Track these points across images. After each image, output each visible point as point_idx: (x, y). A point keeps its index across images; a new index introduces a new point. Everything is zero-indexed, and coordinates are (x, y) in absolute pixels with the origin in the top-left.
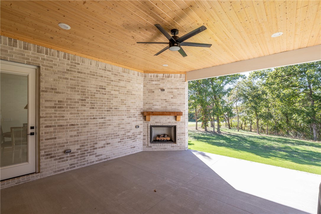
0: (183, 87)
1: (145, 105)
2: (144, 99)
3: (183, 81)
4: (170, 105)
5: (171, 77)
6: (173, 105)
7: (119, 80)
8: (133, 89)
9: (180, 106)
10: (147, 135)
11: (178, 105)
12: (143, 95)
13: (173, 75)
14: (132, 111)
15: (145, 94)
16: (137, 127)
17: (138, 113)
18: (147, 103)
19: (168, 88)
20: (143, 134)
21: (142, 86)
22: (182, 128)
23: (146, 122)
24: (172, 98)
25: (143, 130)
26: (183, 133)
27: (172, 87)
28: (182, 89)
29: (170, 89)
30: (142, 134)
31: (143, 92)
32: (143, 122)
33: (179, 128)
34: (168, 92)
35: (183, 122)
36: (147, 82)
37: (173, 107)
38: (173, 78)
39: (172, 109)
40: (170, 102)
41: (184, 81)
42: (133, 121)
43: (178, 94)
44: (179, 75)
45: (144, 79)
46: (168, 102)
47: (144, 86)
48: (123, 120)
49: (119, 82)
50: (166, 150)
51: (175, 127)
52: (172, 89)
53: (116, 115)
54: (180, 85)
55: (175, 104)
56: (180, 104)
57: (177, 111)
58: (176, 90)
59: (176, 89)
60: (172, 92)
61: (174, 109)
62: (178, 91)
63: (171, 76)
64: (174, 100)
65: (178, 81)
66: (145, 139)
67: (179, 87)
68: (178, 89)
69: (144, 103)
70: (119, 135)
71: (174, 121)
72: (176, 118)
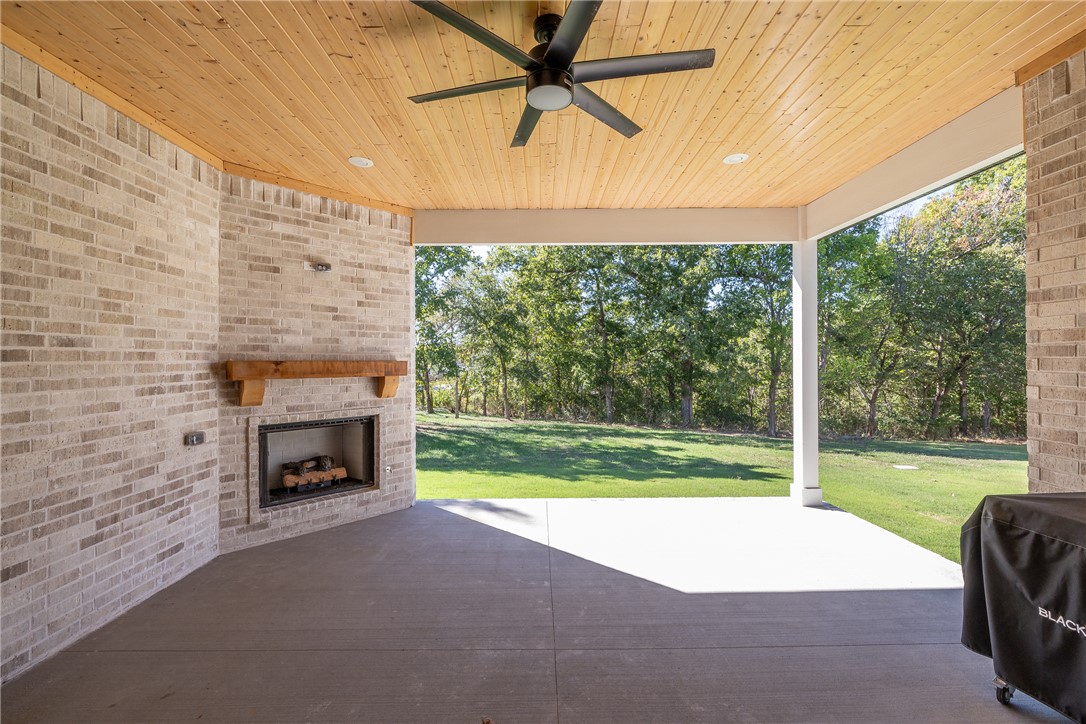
0: (403, 267)
1: (229, 328)
2: (223, 301)
3: (400, 243)
4: (352, 334)
5: (357, 218)
6: (364, 335)
7: (89, 172)
8: (170, 238)
9: (391, 336)
10: (242, 471)
11: (384, 336)
12: (221, 281)
13: (364, 211)
14: (166, 357)
15: (231, 273)
16: (191, 439)
17: (194, 369)
18: (241, 321)
19: (346, 263)
20: (222, 469)
21: (214, 232)
22: (401, 422)
23: (238, 412)
24: (360, 304)
25: (222, 451)
26: (402, 444)
27: (363, 258)
28: (400, 271)
29: (351, 264)
30: (215, 471)
31: (221, 264)
32: (222, 413)
33: (389, 424)
34: (344, 278)
35: (401, 400)
36: (245, 221)
37: (366, 342)
38: (363, 222)
39: (363, 349)
40: (353, 318)
41: (406, 244)
42: (172, 411)
43: (384, 291)
44: (387, 215)
45: (225, 200)
46: (345, 318)
47: (226, 236)
48: (116, 407)
49: (85, 184)
50: (337, 522)
51: (370, 424)
52: (360, 266)
53: (71, 384)
54: (391, 256)
55: (374, 327)
56: (393, 328)
57: (380, 356)
58: (375, 275)
59: (377, 268)
60: (363, 281)
61: (369, 349)
62: (383, 277)
63: (354, 211)
64: (368, 315)
65: (383, 239)
66: (230, 495)
67: (389, 263)
68: (384, 269)
69: (223, 319)
71: (368, 396)
72: (378, 385)
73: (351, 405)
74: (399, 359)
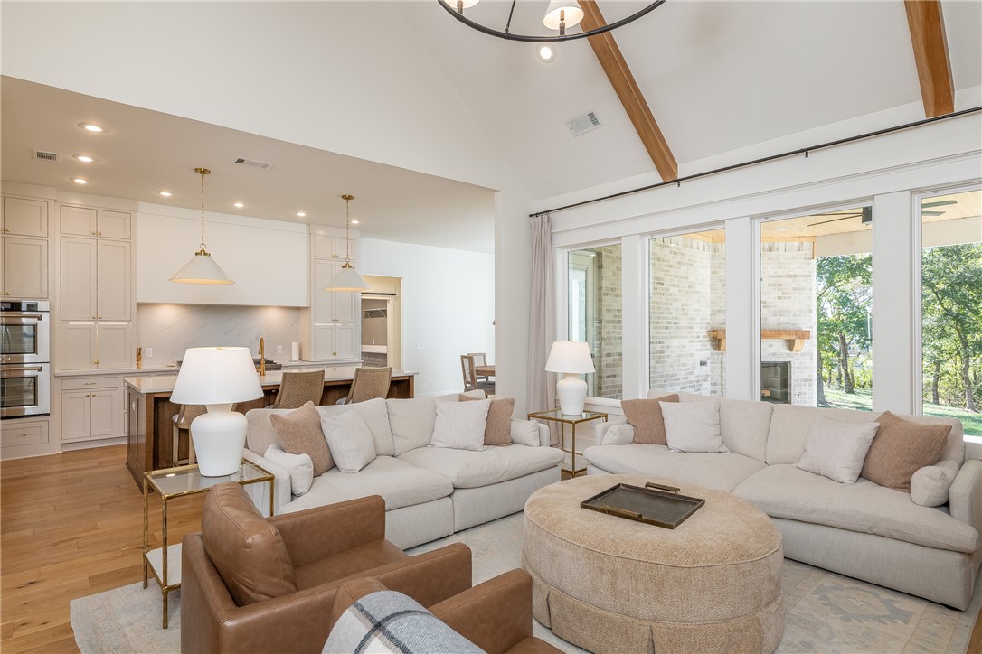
0: (807, 273)
1: (715, 315)
2: (712, 302)
3: (805, 259)
4: (775, 315)
5: (778, 250)
6: (781, 316)
7: (679, 263)
8: (697, 279)
9: (799, 316)
10: (720, 381)
11: (794, 315)
12: (711, 293)
13: (782, 245)
14: (696, 328)
15: (715, 289)
16: (703, 364)
17: (704, 333)
18: (719, 311)
19: (771, 276)
20: (712, 379)
21: (709, 272)
22: (806, 368)
23: (717, 354)
24: (779, 298)
25: (712, 372)
26: (806, 380)
27: (781, 272)
28: (806, 276)
29: (774, 276)
30: (709, 379)
31: (711, 285)
32: (712, 354)
33: (797, 368)
34: (769, 285)
35: (806, 354)
36: (720, 263)
37: (782, 319)
38: (781, 251)
39: (780, 324)
40: (775, 306)
41: (809, 259)
42: (697, 350)
43: (794, 289)
44: (796, 244)
45: (713, 255)
46: (770, 307)
47: (713, 272)
48: (684, 347)
49: (679, 268)
51: (785, 367)
52: (779, 276)
53: (676, 337)
54: (799, 268)
55: (788, 311)
56: (801, 311)
57: (792, 327)
58: (788, 280)
59: (790, 276)
60: (781, 285)
61: (785, 323)
62: (794, 281)
63: (776, 246)
64: (784, 304)
65: (794, 258)
66: (715, 392)
67: (797, 272)
68: (795, 276)
69: (713, 311)
70: (678, 379)
71: (784, 350)
72: (790, 345)
73: (774, 354)
74: (804, 329)
